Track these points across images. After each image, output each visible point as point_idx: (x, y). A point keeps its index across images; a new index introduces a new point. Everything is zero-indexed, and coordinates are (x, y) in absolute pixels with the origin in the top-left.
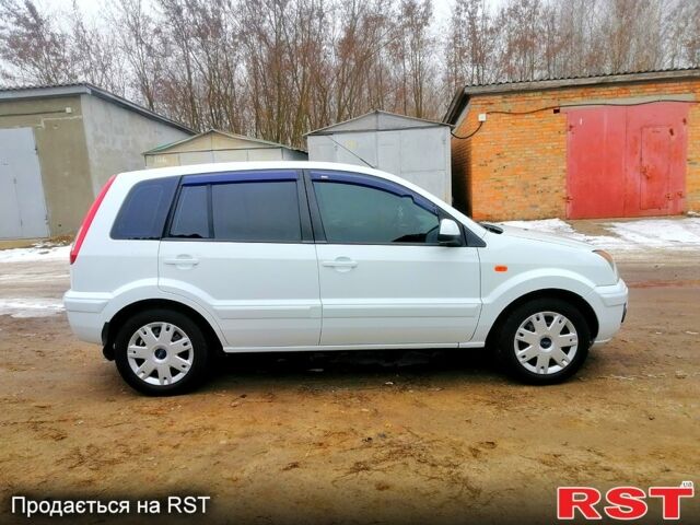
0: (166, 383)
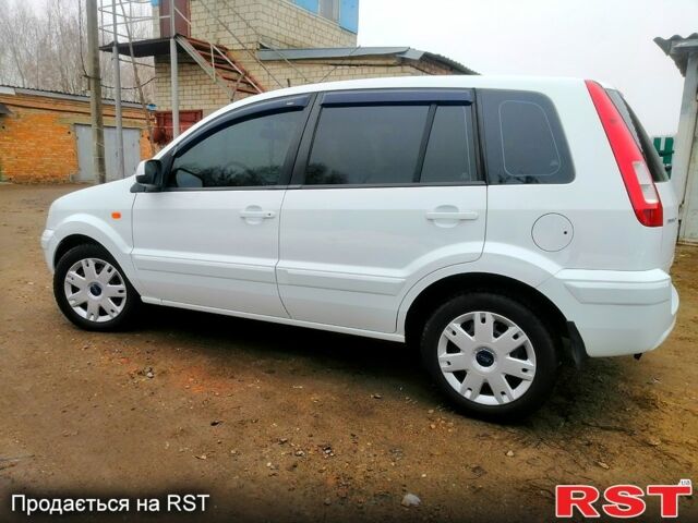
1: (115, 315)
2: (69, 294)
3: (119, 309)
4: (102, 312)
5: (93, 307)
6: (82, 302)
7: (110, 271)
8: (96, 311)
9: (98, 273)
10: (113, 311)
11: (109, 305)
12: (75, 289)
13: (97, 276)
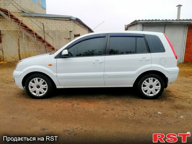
1: (44, 93)
2: (30, 89)
3: (45, 92)
4: (40, 93)
5: (38, 92)
6: (34, 91)
7: (42, 81)
8: (39, 93)
9: (39, 82)
10: (44, 92)
11: (43, 91)
12: (32, 87)
13: (39, 83)
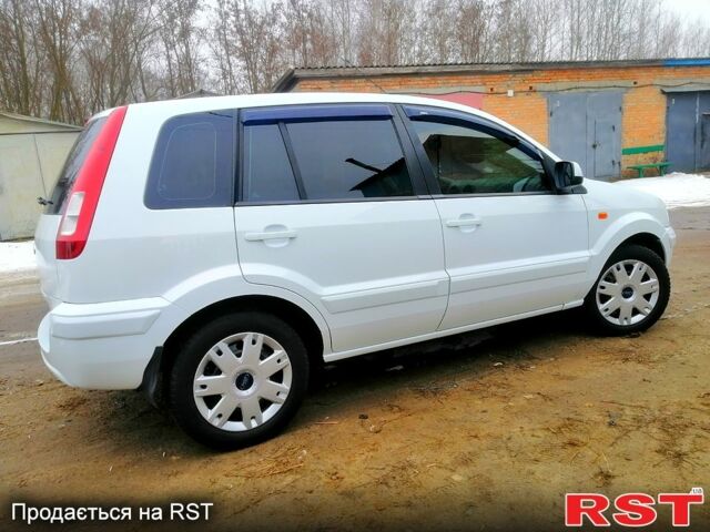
0: (254, 424)
